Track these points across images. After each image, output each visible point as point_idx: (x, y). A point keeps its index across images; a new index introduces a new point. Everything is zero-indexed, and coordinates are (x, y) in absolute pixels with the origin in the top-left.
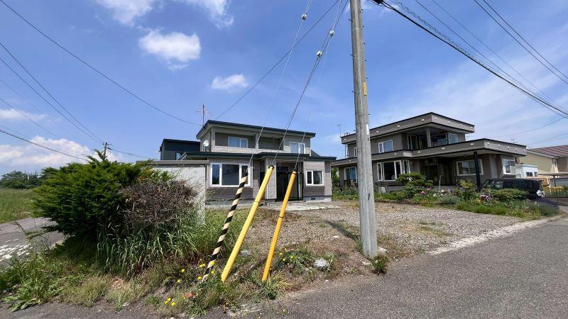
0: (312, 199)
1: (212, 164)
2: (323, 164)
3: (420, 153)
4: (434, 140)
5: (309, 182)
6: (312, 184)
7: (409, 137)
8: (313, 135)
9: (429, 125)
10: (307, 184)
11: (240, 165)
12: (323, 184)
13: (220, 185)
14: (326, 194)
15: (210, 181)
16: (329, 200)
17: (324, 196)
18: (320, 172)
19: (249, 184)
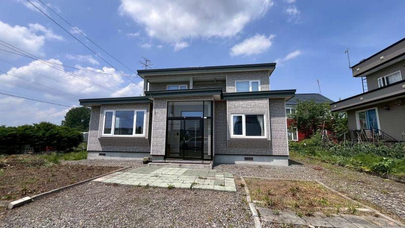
0: (246, 159)
1: (105, 111)
2: (264, 103)
5: (238, 130)
6: (244, 136)
8: (273, 65)
10: (233, 136)
11: (136, 111)
12: (265, 136)
13: (112, 134)
14: (275, 151)
15: (101, 131)
16: (284, 163)
17: (272, 156)
18: (262, 116)
19: (144, 135)
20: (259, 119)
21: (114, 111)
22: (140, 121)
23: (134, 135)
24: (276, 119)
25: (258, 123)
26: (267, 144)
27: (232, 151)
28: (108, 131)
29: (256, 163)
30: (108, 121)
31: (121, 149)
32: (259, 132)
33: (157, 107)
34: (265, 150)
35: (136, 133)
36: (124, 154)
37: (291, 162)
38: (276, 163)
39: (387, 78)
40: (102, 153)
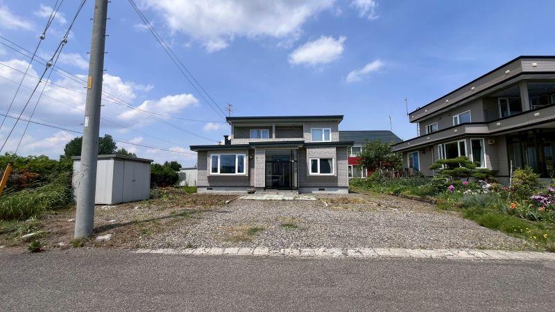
0: (320, 190)
1: (212, 155)
2: (333, 150)
3: (500, 126)
4: (533, 101)
5: (314, 170)
6: (318, 173)
7: (503, 102)
8: (341, 117)
9: (522, 77)
10: (311, 173)
11: (237, 156)
12: (333, 173)
13: (219, 173)
14: (340, 184)
15: (209, 170)
16: (345, 192)
17: (337, 187)
18: (331, 159)
19: (245, 173)
20: (329, 162)
21: (219, 155)
22: (241, 163)
23: (237, 173)
24: (341, 162)
25: (328, 164)
26: (335, 179)
27: (310, 184)
28: (215, 170)
29: (326, 192)
30: (215, 162)
31: (226, 184)
32: (329, 171)
33: (258, 153)
34: (332, 183)
35: (239, 172)
36: (228, 188)
37: (350, 192)
38: (340, 192)
39: (431, 126)
40: (210, 188)
